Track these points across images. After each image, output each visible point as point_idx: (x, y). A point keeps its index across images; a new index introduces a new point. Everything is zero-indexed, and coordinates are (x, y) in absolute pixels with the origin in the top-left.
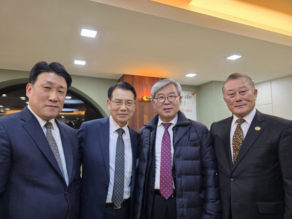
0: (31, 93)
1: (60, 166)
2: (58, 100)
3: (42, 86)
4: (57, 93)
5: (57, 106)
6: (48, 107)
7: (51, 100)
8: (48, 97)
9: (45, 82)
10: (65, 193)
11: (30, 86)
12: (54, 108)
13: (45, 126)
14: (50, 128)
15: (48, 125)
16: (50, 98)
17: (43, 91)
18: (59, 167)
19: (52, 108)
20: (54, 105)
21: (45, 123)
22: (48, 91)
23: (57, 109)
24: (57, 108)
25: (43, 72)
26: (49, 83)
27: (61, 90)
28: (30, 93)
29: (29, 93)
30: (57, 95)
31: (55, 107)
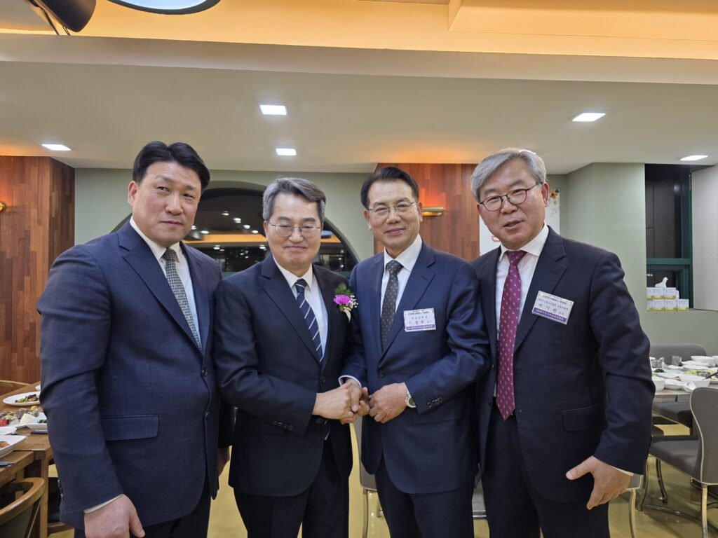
0: (136, 199)
1: (191, 327)
2: (182, 210)
3: (155, 186)
4: (180, 198)
5: (180, 221)
6: (164, 224)
7: (169, 212)
8: (165, 206)
9: (159, 179)
10: (201, 372)
11: (135, 187)
12: (175, 226)
13: (164, 256)
14: (173, 260)
15: (169, 256)
16: (168, 208)
17: (155, 195)
18: (190, 329)
19: (171, 225)
20: (175, 221)
21: (164, 251)
22: (165, 195)
23: (180, 228)
24: (181, 226)
25: (156, 161)
26: (167, 180)
27: (190, 192)
28: (134, 198)
29: (132, 198)
30: (181, 203)
31: (177, 223)
